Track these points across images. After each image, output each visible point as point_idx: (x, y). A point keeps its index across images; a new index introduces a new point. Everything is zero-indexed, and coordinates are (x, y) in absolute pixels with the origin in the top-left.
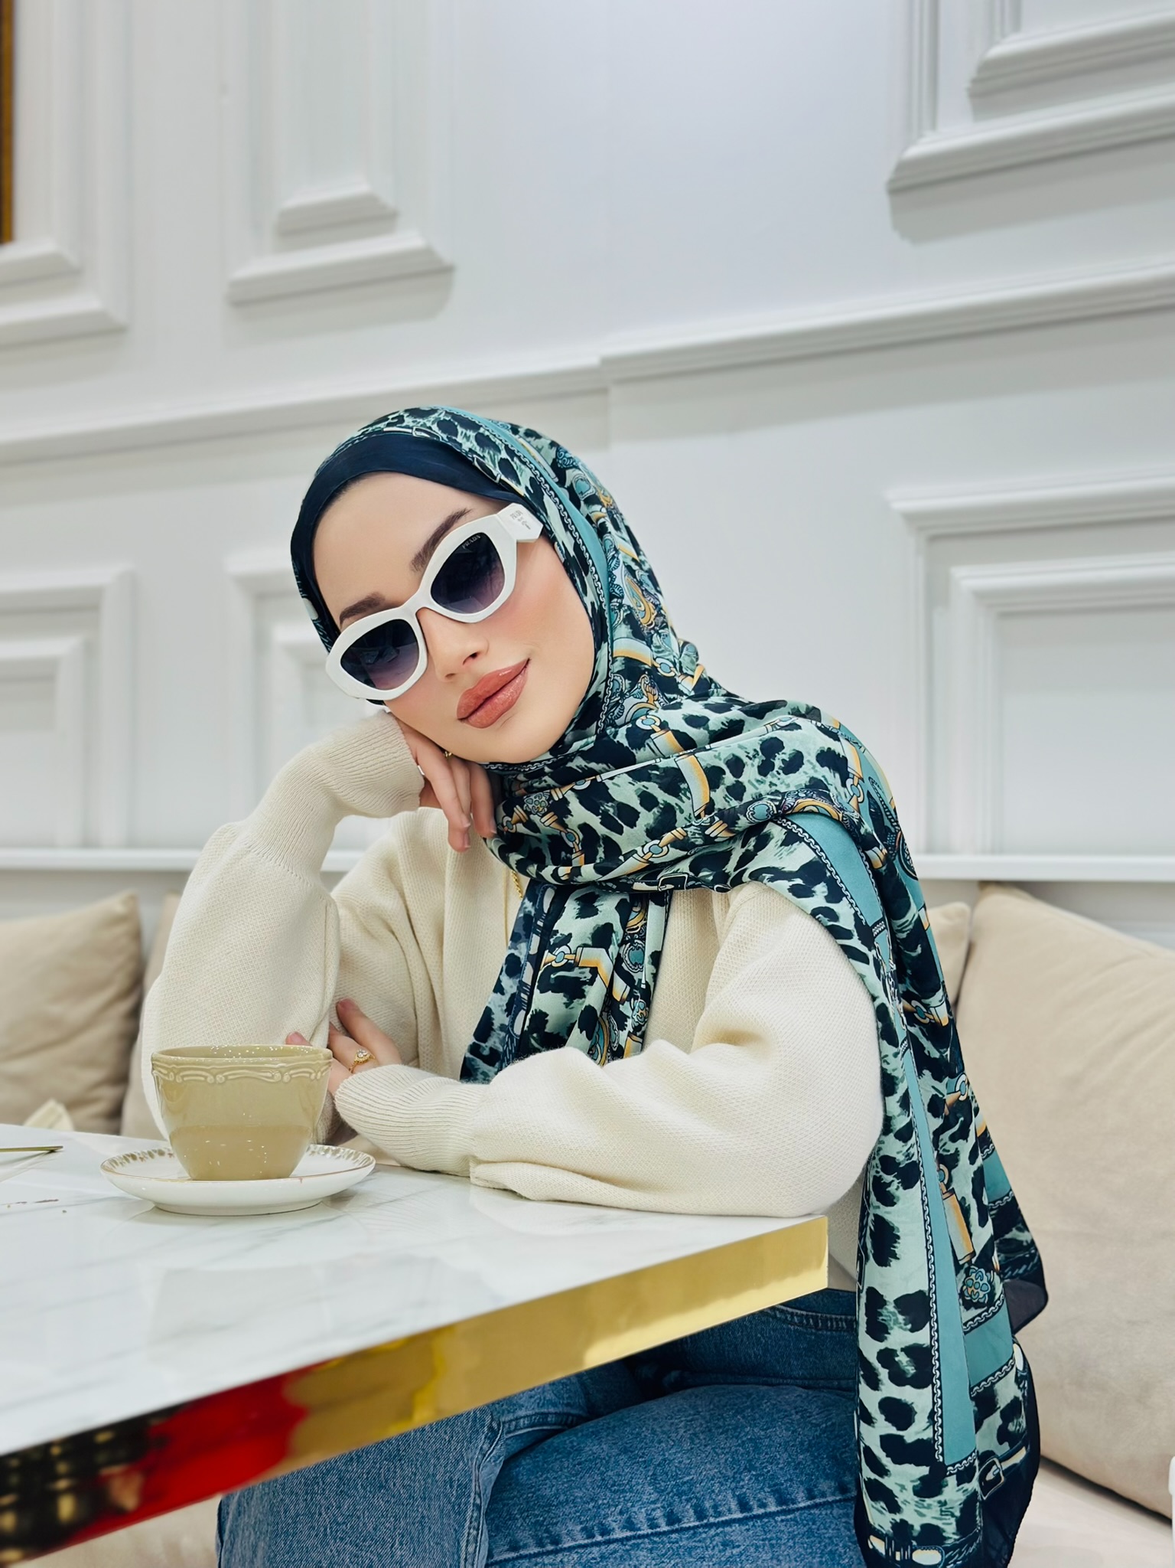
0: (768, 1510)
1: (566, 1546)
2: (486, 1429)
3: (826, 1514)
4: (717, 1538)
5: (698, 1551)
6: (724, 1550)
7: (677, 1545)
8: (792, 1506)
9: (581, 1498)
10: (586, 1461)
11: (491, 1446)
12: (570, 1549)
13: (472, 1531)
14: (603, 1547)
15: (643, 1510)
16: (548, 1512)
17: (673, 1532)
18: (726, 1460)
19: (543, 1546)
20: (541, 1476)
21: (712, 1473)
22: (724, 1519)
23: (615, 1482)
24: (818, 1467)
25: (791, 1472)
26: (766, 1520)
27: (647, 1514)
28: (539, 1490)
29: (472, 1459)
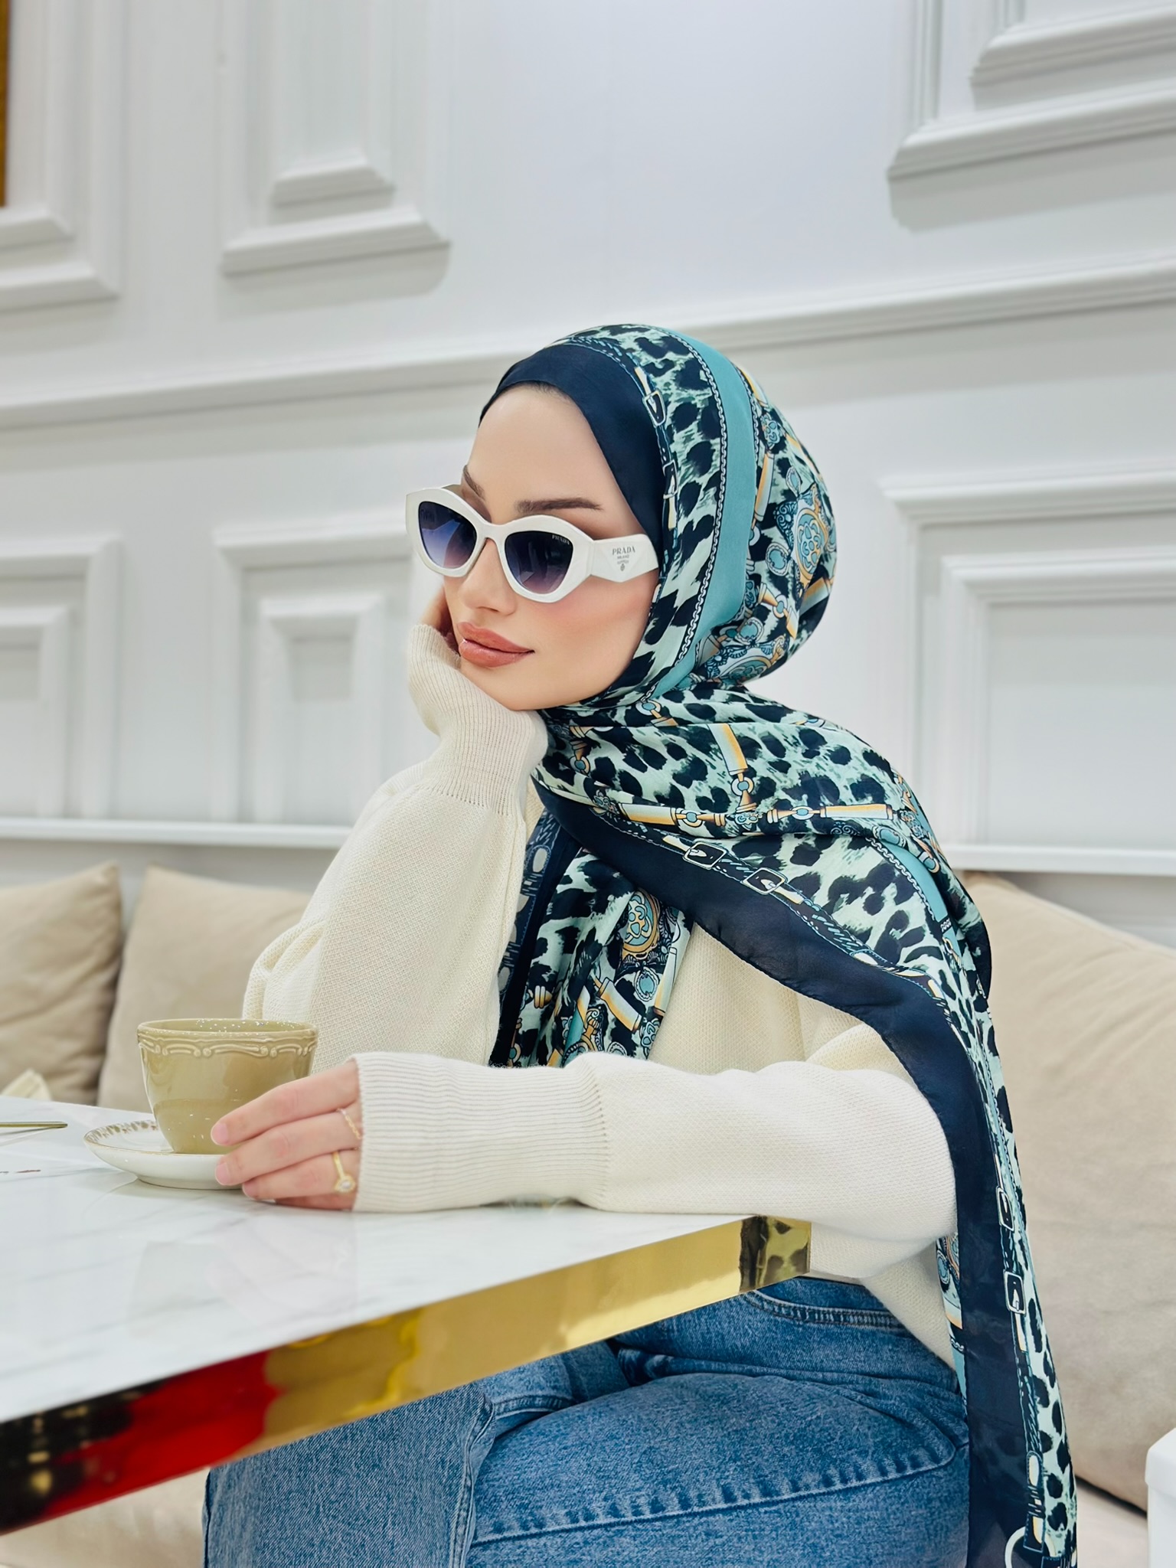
0: (752, 1501)
1: (550, 1529)
2: (479, 1411)
3: (810, 1507)
4: (700, 1527)
5: (681, 1539)
6: (707, 1540)
7: (660, 1533)
8: (775, 1498)
9: (567, 1482)
10: (573, 1446)
11: (482, 1428)
12: (554, 1532)
13: (462, 1512)
14: (585, 1532)
15: (628, 1497)
16: (533, 1495)
17: (657, 1520)
18: (711, 1451)
19: (528, 1529)
20: (526, 1459)
21: (696, 1462)
22: (708, 1508)
23: (601, 1468)
24: (803, 1459)
25: (776, 1464)
26: (749, 1511)
27: (632, 1502)
28: (525, 1472)
29: (464, 1440)
